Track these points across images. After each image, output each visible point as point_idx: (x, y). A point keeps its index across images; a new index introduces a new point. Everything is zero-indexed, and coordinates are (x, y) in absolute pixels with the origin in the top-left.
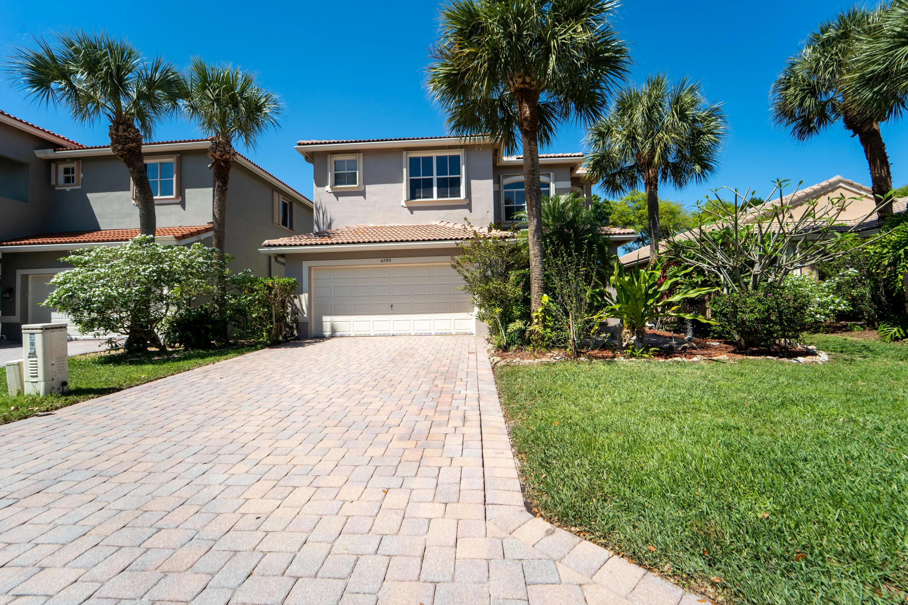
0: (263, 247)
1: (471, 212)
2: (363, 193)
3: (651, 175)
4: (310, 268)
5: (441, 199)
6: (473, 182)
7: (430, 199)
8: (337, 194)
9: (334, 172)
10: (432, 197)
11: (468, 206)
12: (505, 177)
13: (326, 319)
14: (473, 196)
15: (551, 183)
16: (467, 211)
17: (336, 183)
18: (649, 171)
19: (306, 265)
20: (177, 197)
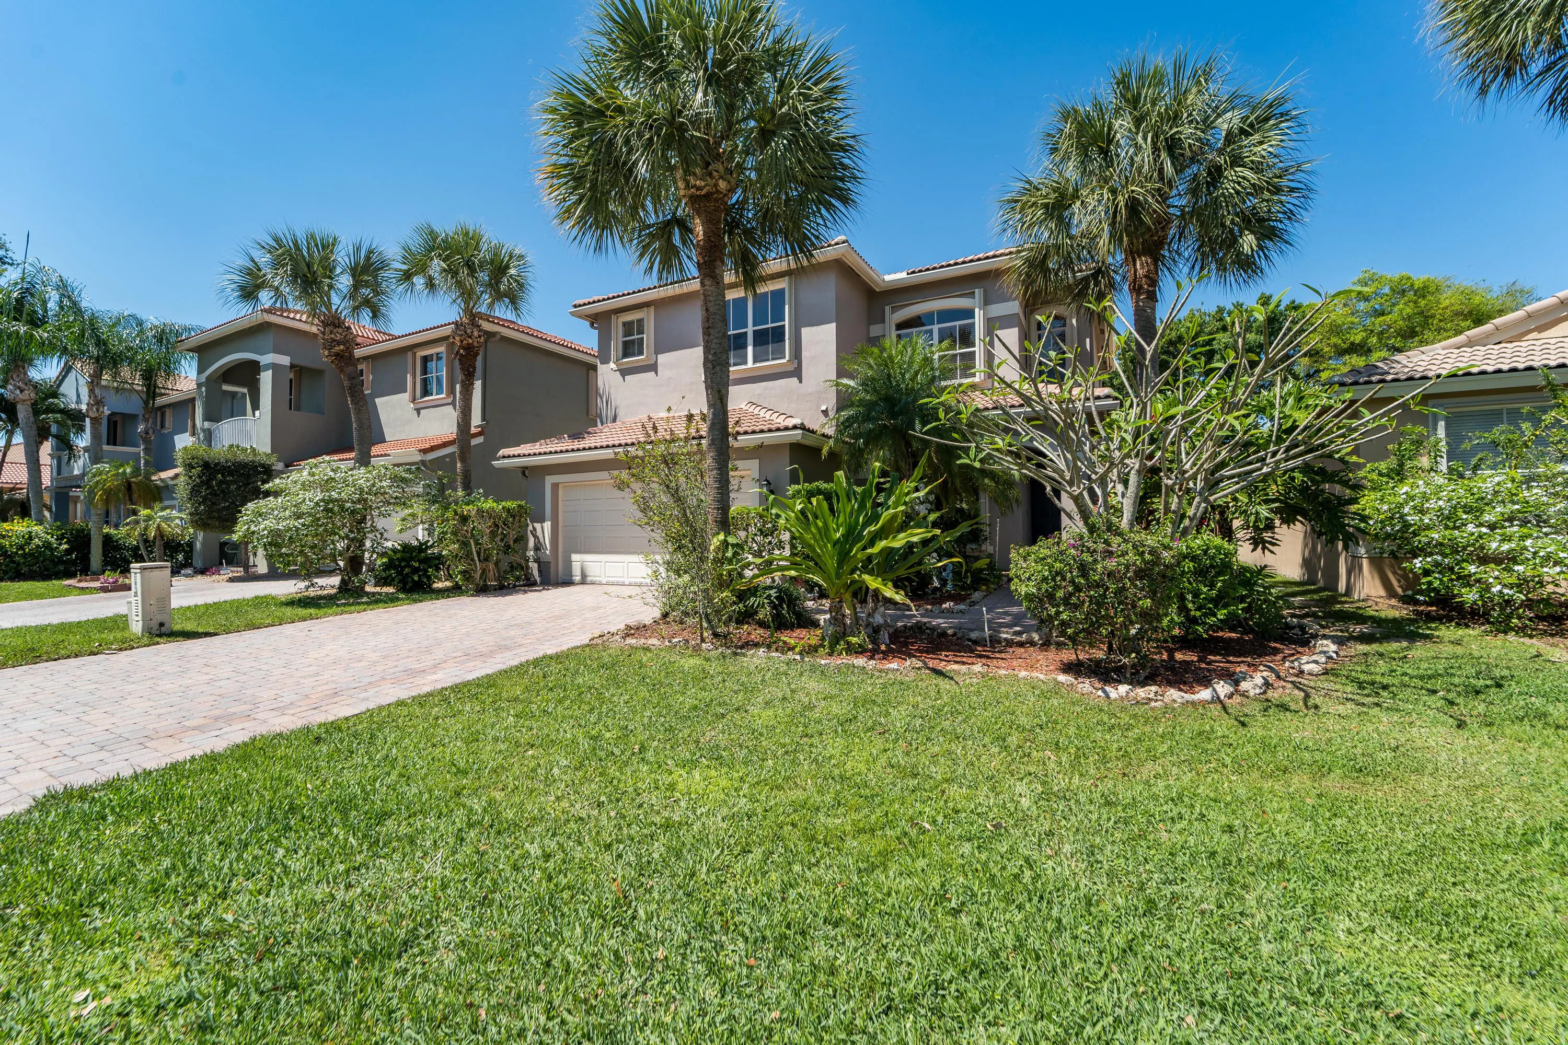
0: (498, 459)
1: (801, 382)
2: (653, 368)
3: (1141, 272)
4: (555, 486)
5: (758, 365)
6: (805, 331)
7: (743, 367)
8: (624, 372)
9: (621, 339)
10: (746, 363)
11: (797, 373)
12: (894, 310)
13: (575, 557)
14: (805, 354)
15: (977, 310)
16: (795, 379)
17: (625, 355)
18: (1135, 265)
19: (550, 480)
20: (448, 396)
